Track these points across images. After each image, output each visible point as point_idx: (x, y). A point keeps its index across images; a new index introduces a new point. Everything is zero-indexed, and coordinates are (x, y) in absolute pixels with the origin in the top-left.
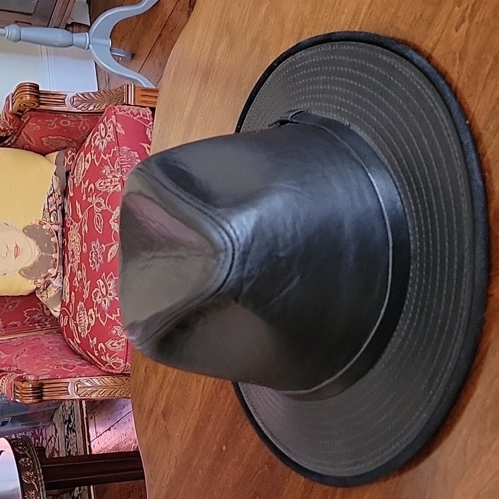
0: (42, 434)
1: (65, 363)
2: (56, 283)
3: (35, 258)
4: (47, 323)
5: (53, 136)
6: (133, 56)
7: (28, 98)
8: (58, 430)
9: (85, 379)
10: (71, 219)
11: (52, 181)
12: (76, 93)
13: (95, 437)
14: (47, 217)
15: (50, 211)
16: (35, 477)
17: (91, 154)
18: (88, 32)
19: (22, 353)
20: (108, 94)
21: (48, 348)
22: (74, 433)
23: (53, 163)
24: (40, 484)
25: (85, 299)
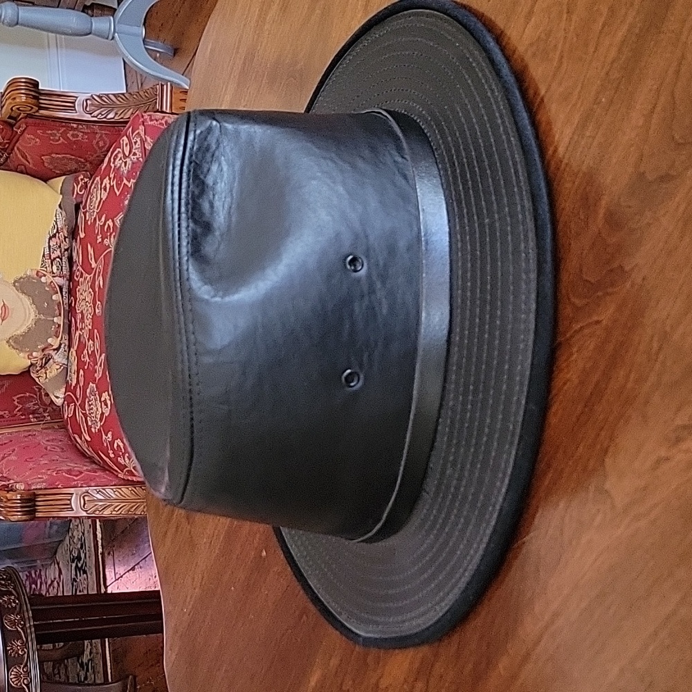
0: (40, 576)
1: (69, 468)
2: (59, 358)
3: (30, 322)
4: (46, 415)
5: (56, 154)
6: (176, 51)
7: (24, 99)
8: (63, 572)
9: (96, 490)
10: (81, 269)
11: (56, 216)
12: (90, 95)
13: (114, 579)
14: (47, 265)
15: (52, 258)
16: (22, 623)
17: (110, 179)
18: (113, 17)
19: (10, 454)
20: (135, 96)
21: (46, 449)
22: (85, 575)
23: (57, 192)
24: (29, 631)
25: (97, 379)
